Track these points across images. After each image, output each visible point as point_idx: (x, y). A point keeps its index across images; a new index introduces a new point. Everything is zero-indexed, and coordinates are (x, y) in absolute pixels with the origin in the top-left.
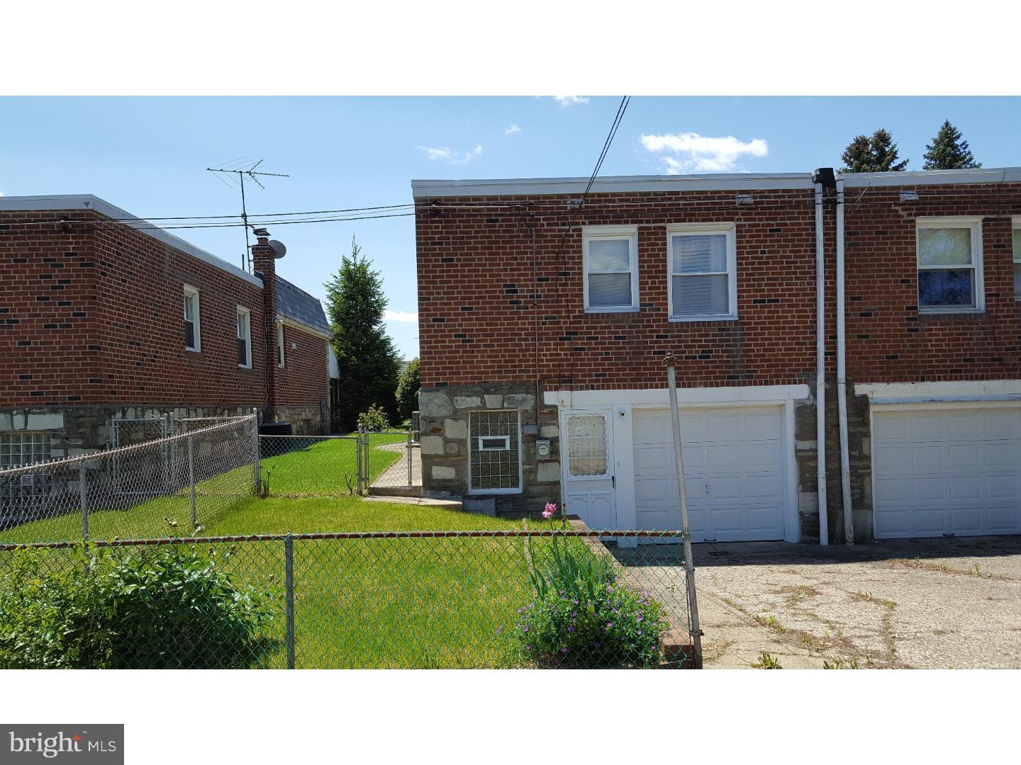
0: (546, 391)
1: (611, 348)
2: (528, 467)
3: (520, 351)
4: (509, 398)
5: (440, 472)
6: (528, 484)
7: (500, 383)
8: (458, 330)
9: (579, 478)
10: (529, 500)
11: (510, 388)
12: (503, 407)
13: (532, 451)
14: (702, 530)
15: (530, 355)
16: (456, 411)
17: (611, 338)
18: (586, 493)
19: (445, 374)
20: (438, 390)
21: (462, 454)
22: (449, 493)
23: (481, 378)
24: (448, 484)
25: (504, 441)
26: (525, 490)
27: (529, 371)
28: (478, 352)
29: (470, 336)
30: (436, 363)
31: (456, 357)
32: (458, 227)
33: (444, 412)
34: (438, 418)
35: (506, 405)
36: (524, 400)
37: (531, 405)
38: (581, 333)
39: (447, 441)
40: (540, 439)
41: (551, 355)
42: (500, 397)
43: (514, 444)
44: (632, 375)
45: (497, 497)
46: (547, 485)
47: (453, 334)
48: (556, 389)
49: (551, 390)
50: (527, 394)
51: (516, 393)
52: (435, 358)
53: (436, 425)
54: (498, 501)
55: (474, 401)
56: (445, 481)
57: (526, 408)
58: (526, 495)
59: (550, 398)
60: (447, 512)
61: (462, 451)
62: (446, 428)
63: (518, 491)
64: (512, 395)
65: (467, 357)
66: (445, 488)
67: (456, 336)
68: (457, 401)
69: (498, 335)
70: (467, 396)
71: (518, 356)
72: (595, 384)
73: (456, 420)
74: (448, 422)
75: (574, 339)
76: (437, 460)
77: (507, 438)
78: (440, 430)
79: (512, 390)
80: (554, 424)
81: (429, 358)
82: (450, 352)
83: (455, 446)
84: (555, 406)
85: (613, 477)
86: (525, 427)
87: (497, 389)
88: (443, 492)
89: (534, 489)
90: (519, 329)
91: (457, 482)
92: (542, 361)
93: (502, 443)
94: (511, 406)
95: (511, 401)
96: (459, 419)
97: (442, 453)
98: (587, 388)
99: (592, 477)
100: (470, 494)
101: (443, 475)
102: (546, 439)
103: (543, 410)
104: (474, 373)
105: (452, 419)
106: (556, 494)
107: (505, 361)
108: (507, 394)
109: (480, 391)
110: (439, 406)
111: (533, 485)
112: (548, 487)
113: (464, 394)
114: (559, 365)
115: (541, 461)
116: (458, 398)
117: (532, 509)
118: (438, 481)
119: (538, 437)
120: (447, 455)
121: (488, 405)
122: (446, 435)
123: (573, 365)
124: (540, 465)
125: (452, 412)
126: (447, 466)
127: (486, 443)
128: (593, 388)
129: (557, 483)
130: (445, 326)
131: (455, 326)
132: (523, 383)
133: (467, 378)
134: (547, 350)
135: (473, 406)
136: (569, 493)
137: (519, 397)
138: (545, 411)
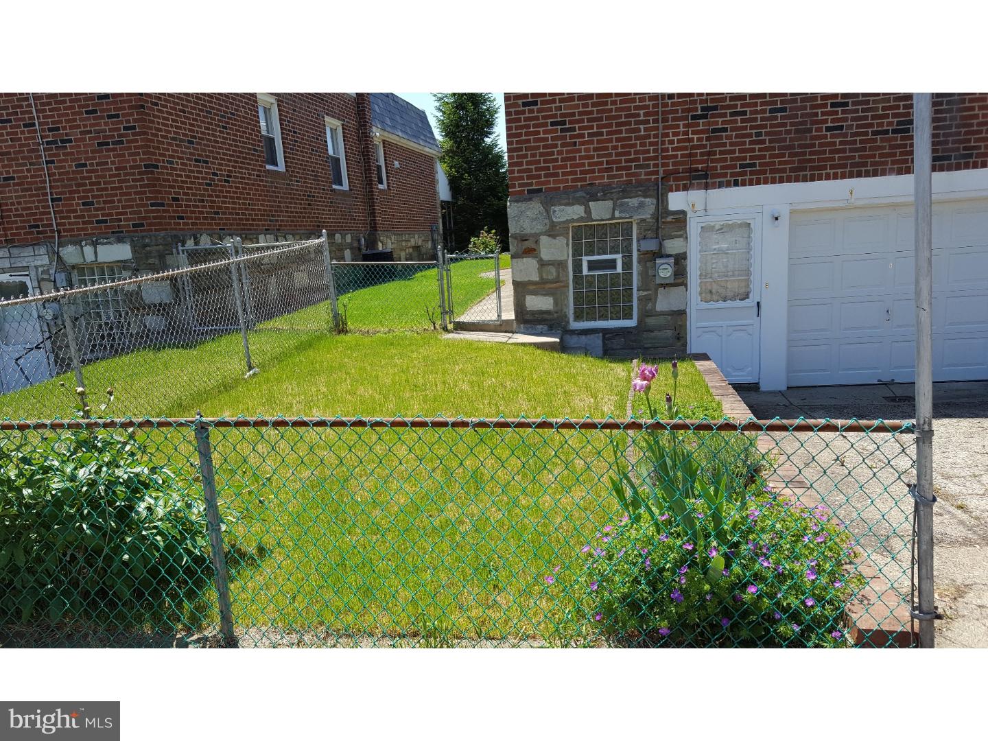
0: (672, 191)
1: (764, 126)
2: (646, 293)
3: (637, 138)
4: (621, 205)
5: (537, 303)
6: (644, 314)
7: (610, 184)
8: (555, 116)
9: (712, 305)
10: (645, 335)
11: (623, 192)
12: (613, 218)
13: (651, 273)
14: (876, 368)
15: (651, 144)
16: (553, 225)
17: (764, 111)
18: (720, 323)
19: (539, 177)
20: (530, 199)
21: (561, 279)
22: (546, 328)
23: (584, 179)
24: (546, 316)
25: (614, 261)
26: (640, 321)
27: (648, 166)
28: (582, 143)
29: (571, 122)
30: (528, 163)
31: (553, 154)
33: (538, 227)
34: (532, 235)
35: (617, 214)
36: (641, 205)
37: (651, 212)
38: (723, 107)
39: (543, 264)
40: (662, 256)
41: (679, 141)
42: (609, 204)
43: (627, 265)
44: (793, 162)
45: (605, 331)
46: (668, 315)
47: (549, 121)
48: (686, 188)
49: (678, 190)
50: (645, 197)
51: (631, 198)
52: (525, 156)
53: (527, 244)
54: (607, 336)
55: (577, 211)
56: (542, 312)
57: (643, 217)
58: (641, 328)
59: (676, 201)
60: (539, 352)
61: (561, 275)
62: (541, 247)
63: (631, 323)
64: (626, 200)
65: (567, 152)
66: (541, 321)
67: (553, 124)
68: (554, 211)
69: (607, 118)
70: (567, 204)
71: (634, 146)
72: (740, 179)
73: (553, 236)
74: (544, 240)
75: (713, 116)
76: (531, 287)
77: (619, 257)
78: (535, 250)
79: (626, 191)
80: (680, 236)
81: (518, 157)
82: (545, 147)
83: (553, 270)
84: (684, 213)
85: (758, 303)
86: (642, 242)
87: (602, 193)
88: (540, 327)
89: (651, 321)
90: (636, 108)
91: (555, 315)
92: (667, 150)
93: (611, 264)
94: (623, 215)
95: (624, 208)
96: (558, 235)
97: (538, 279)
98: (728, 185)
99: (729, 303)
100: (571, 328)
101: (540, 306)
102: (669, 256)
103: (667, 217)
104: (575, 173)
105: (549, 236)
106: (681, 326)
107: (617, 155)
108: (618, 199)
109: (584, 197)
110: (533, 220)
111: (651, 316)
112: (670, 318)
113: (563, 202)
114: (690, 155)
115: (662, 285)
116: (556, 208)
117: (649, 345)
118: (533, 313)
119: (659, 254)
120: (543, 282)
121: (594, 216)
122: (542, 256)
123: (709, 154)
124: (661, 290)
125: (548, 227)
126: (545, 295)
127: (593, 266)
128: (736, 184)
129: (682, 313)
130: (539, 111)
131: (551, 109)
132: (640, 183)
133: (567, 181)
134: (675, 134)
135: (575, 217)
136: (699, 324)
137: (634, 202)
138: (669, 219)
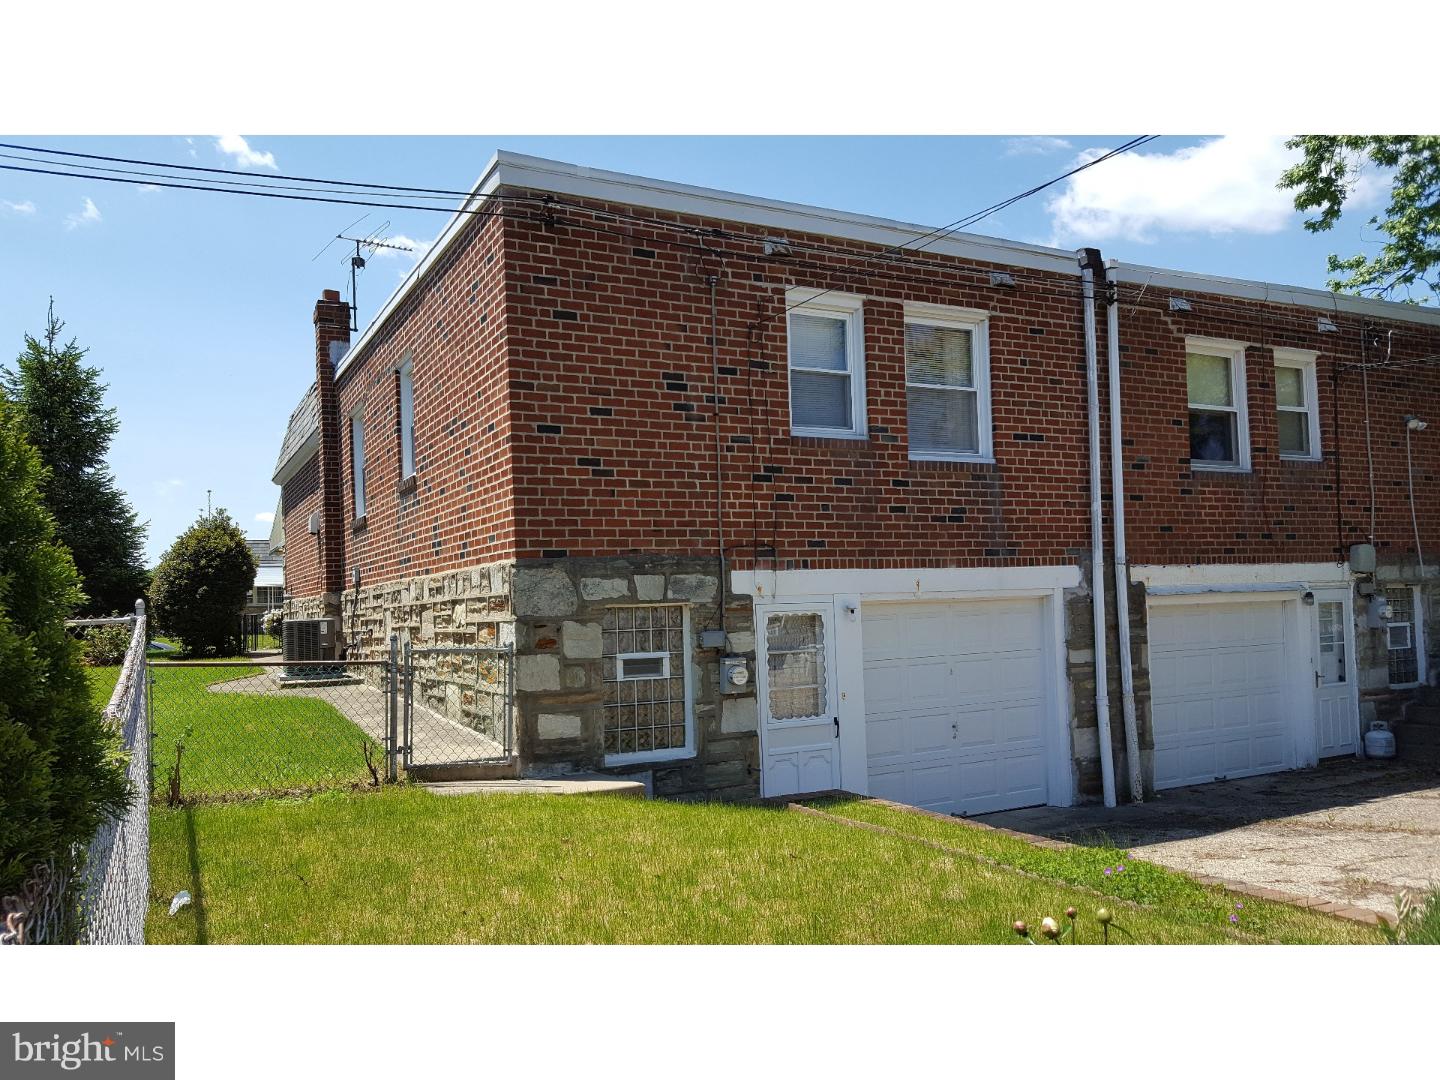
0: (735, 569)
1: (831, 499)
2: (707, 708)
3: (692, 495)
4: (676, 582)
5: (556, 726)
6: (707, 738)
7: (658, 553)
8: (585, 452)
9: (785, 722)
10: (709, 769)
11: (678, 564)
12: (665, 599)
13: (713, 678)
14: (948, 799)
15: (709, 505)
16: (583, 605)
17: (829, 481)
18: (794, 748)
19: (561, 534)
20: (549, 565)
21: (594, 688)
22: (569, 766)
23: (625, 543)
24: (569, 748)
25: (659, 661)
26: (702, 750)
27: (706, 533)
28: (623, 494)
29: (607, 463)
30: (545, 512)
31: (581, 503)
32: (584, 255)
33: (562, 608)
34: (550, 619)
35: (670, 595)
36: (701, 585)
37: (712, 595)
38: (788, 470)
39: (567, 664)
40: (728, 656)
41: (742, 505)
42: (659, 580)
43: (677, 666)
44: (861, 544)
45: (655, 767)
46: (736, 738)
47: (577, 457)
48: (751, 566)
49: (742, 568)
50: (706, 573)
51: (687, 573)
52: (542, 502)
53: (542, 633)
54: (658, 775)
55: (616, 587)
56: (562, 742)
57: (704, 601)
58: (703, 760)
59: (741, 581)
61: (593, 682)
62: (565, 637)
63: (688, 752)
64: (682, 576)
65: (603, 503)
66: (561, 757)
67: (581, 462)
68: (585, 586)
69: (655, 464)
70: (604, 577)
71: (689, 505)
72: (809, 559)
73: (583, 622)
74: (570, 627)
75: (777, 479)
76: (546, 702)
77: (665, 655)
78: (553, 642)
79: (681, 566)
80: (747, 629)
81: (531, 502)
82: (571, 492)
83: (582, 673)
84: (749, 597)
85: (835, 719)
86: (704, 634)
87: (639, 565)
88: (559, 766)
89: (716, 749)
90: (690, 456)
91: (583, 744)
92: (727, 515)
93: (655, 665)
94: (677, 596)
95: (678, 586)
96: (591, 620)
97: (558, 688)
98: (797, 567)
99: (795, 722)
100: (607, 766)
101: (560, 731)
102: (736, 655)
103: (731, 603)
104: (613, 533)
105: (577, 621)
106: (752, 754)
107: (668, 514)
108: (671, 574)
109: (627, 568)
110: (554, 596)
111: (714, 741)
112: (738, 742)
113: (598, 572)
114: (755, 525)
115: (730, 696)
116: (589, 581)
117: (712, 785)
118: (549, 743)
119: (721, 654)
120: (566, 692)
121: (641, 595)
122: (566, 653)
123: (776, 525)
124: (726, 704)
125: (575, 607)
126: (568, 713)
127: (631, 666)
128: (805, 566)
129: (752, 735)
130: (562, 441)
131: (578, 442)
132: (697, 555)
133: (601, 544)
134: (737, 496)
135: (615, 595)
136: (772, 750)
137: (692, 579)
138: (734, 605)
